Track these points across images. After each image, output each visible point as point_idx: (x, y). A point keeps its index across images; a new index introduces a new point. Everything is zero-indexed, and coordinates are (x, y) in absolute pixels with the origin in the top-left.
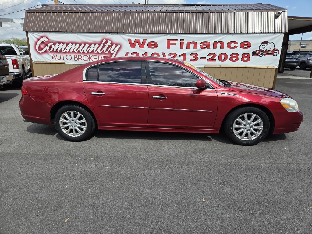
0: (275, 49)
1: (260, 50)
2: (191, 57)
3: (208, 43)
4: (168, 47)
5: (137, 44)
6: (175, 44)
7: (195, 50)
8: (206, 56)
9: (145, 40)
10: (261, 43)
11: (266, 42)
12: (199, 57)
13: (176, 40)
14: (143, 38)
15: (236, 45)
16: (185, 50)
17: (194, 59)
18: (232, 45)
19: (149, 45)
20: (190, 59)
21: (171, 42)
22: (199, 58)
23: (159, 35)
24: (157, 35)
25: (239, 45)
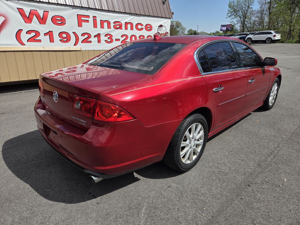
0: (166, 32)
1: (158, 33)
2: (106, 38)
3: (120, 23)
4: (80, 25)
5: (35, 18)
6: (88, 21)
7: (109, 30)
8: (119, 37)
9: (46, 12)
10: (159, 27)
11: (161, 26)
12: (114, 38)
13: (88, 17)
14: (43, 9)
15: (142, 27)
16: (99, 30)
17: (109, 40)
18: (140, 27)
19: (54, 20)
20: (105, 41)
21: (83, 18)
22: (114, 40)
23: (66, 7)
24: (63, 7)
25: (144, 27)
